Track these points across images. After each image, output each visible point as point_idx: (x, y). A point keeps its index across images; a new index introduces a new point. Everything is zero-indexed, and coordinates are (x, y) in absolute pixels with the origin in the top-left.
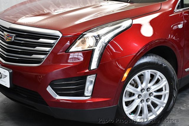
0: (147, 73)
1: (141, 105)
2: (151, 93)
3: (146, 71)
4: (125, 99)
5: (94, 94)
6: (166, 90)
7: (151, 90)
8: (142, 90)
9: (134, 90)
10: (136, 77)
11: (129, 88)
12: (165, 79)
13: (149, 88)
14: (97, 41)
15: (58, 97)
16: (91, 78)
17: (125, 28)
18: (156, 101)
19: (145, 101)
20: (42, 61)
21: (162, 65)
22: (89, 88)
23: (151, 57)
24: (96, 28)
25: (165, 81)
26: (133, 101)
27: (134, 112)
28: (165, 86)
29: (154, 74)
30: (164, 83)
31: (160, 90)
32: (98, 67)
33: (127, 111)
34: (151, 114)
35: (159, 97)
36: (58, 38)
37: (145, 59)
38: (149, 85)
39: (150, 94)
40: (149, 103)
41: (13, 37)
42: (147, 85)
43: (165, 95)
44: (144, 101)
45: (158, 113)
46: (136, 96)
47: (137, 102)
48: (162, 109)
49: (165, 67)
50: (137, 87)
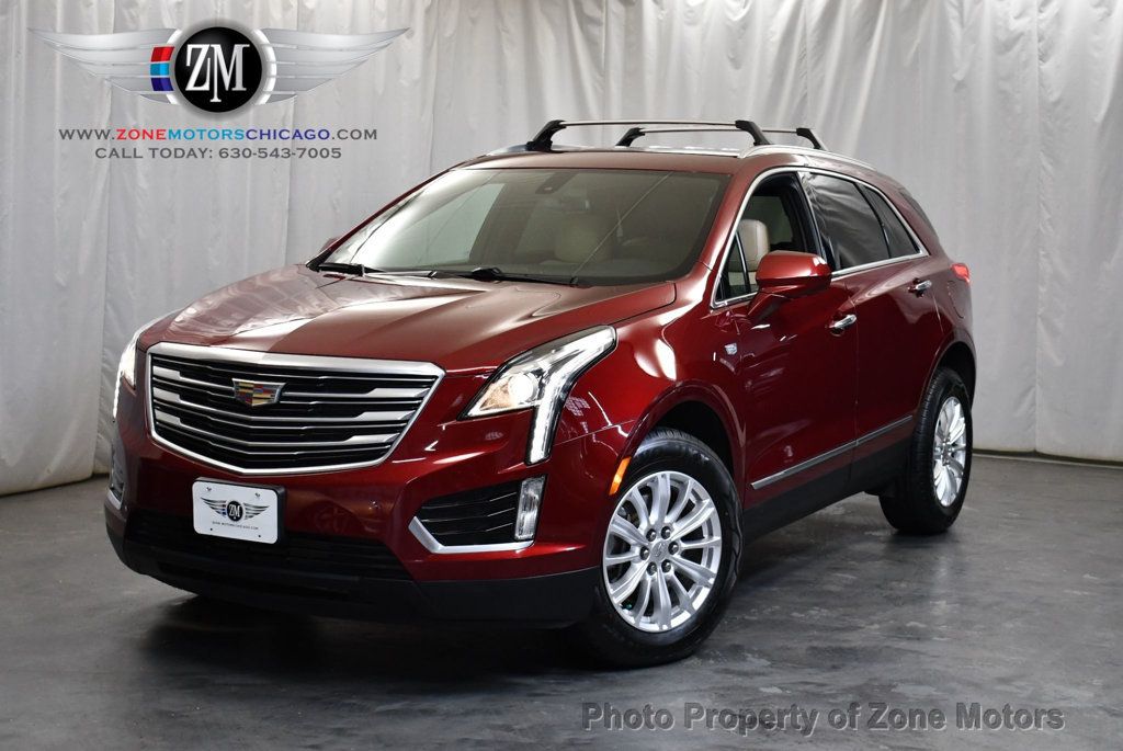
0: (663, 480)
1: (649, 578)
2: (674, 543)
3: (659, 474)
4: (609, 561)
5: (541, 531)
6: (711, 534)
7: (672, 535)
8: (649, 534)
9: (629, 531)
10: (634, 492)
11: (618, 525)
12: (707, 501)
13: (667, 528)
14: (541, 386)
15: (440, 548)
16: (532, 491)
17: (602, 351)
18: (690, 567)
19: (659, 568)
20: (388, 449)
21: (697, 457)
22: (528, 518)
23: (670, 435)
24: (531, 352)
25: (709, 506)
26: (627, 566)
27: (632, 601)
28: (709, 522)
29: (677, 485)
30: (707, 511)
31: (695, 535)
32: (546, 453)
33: (616, 595)
34: (677, 609)
35: (694, 556)
36: (432, 383)
37: (654, 439)
38: (668, 520)
39: (671, 548)
40: (671, 573)
41: (278, 390)
42: (661, 518)
43: (711, 551)
44: (656, 570)
45: (698, 604)
46: (637, 551)
47: (638, 571)
48: (705, 593)
49: (706, 462)
50: (636, 521)
